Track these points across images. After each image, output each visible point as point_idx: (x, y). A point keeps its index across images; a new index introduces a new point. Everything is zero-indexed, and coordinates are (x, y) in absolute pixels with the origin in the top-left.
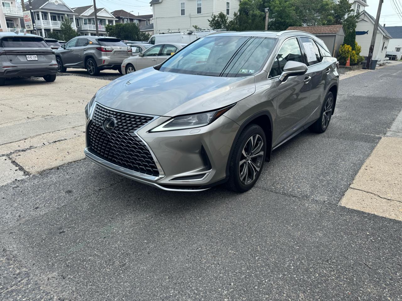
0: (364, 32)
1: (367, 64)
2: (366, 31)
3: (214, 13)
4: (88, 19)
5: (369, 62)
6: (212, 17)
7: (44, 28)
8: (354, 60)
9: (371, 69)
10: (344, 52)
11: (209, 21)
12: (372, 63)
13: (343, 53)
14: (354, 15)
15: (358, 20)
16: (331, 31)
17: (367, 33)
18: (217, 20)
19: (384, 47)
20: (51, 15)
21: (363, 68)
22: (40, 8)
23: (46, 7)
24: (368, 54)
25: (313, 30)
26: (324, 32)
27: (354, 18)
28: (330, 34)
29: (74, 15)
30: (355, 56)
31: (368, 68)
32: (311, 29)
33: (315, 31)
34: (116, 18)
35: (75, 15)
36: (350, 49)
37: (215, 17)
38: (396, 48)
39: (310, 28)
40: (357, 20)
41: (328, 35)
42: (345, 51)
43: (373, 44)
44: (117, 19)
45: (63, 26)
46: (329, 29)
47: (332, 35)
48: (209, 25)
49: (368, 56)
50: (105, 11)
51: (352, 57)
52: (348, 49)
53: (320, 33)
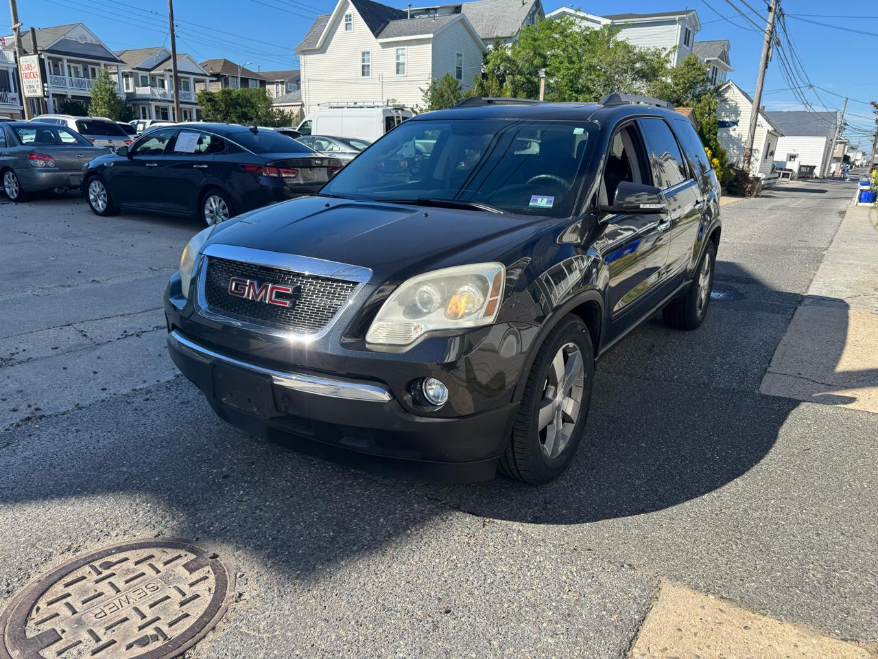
0: (731, 122)
4: (150, 75)
6: (428, 84)
7: (52, 92)
11: (422, 90)
14: (710, 89)
17: (736, 123)
18: (440, 88)
19: (769, 154)
22: (45, 49)
23: (57, 48)
27: (712, 94)
29: (120, 66)
34: (212, 75)
36: (709, 154)
37: (434, 83)
38: (788, 154)
43: (750, 147)
44: (215, 79)
45: (97, 90)
50: (188, 61)
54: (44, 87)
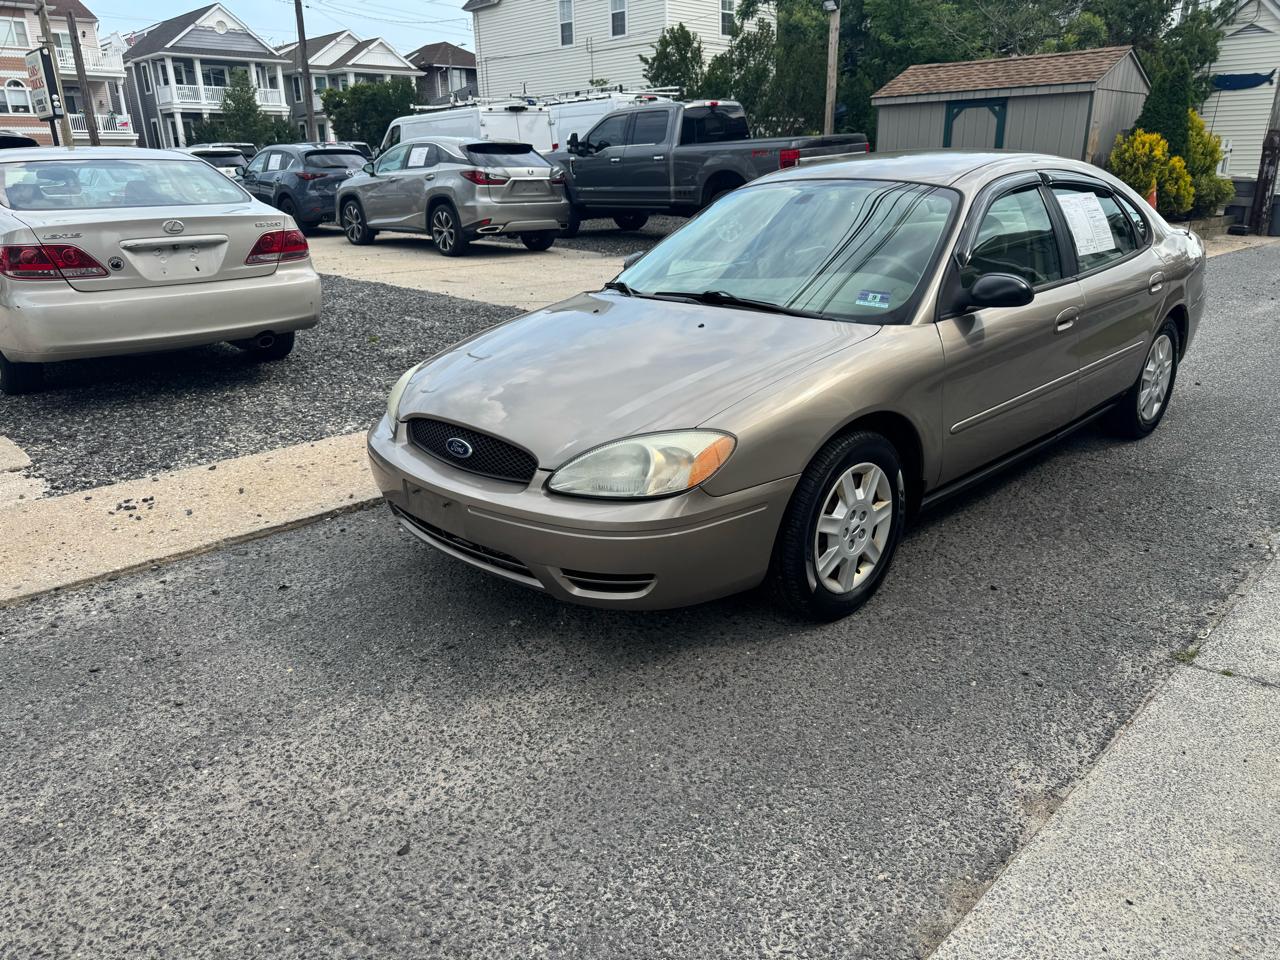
0: (1256, 74)
1: (1252, 213)
2: (1265, 72)
4: (329, 75)
5: (1262, 204)
7: (181, 111)
8: (1178, 198)
9: (1270, 234)
10: (1131, 165)
11: (644, 60)
12: (1273, 207)
13: (1128, 168)
14: (1209, 8)
15: (1229, 30)
16: (1073, 74)
17: (1269, 78)
20: (207, 67)
21: (1232, 232)
22: (168, 46)
23: (185, 44)
24: (1258, 168)
25: (999, 74)
26: (1043, 81)
27: (1211, 21)
28: (1068, 89)
29: (279, 64)
30: (1181, 183)
31: (1256, 230)
32: (995, 71)
34: (421, 68)
35: (282, 65)
36: (1161, 149)
39: (990, 66)
40: (1223, 28)
41: (1059, 90)
42: (1135, 157)
43: (1277, 127)
44: (423, 74)
45: (229, 102)
46: (1066, 68)
47: (1081, 93)
48: (644, 76)
49: (1255, 176)
50: (381, 48)
51: (1168, 186)
52: (1152, 151)
53: (1026, 83)
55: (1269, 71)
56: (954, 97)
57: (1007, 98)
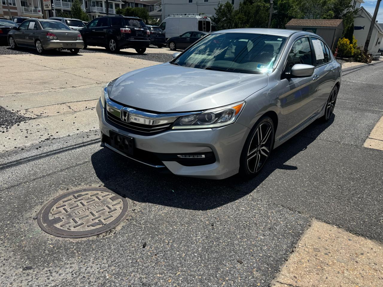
0: (360, 27)
2: (362, 26)
3: (220, 2)
4: (96, 1)
6: (218, 6)
8: (351, 53)
11: (215, 9)
13: (342, 46)
14: (352, 11)
16: (331, 25)
17: (363, 28)
18: (224, 9)
19: (378, 43)
25: (314, 23)
26: (325, 26)
27: (352, 14)
28: (330, 28)
30: (352, 49)
33: (317, 24)
36: (348, 42)
37: (221, 6)
39: (312, 21)
40: (355, 16)
42: (343, 44)
43: (369, 39)
45: (74, 7)
46: (329, 23)
47: (332, 29)
48: (215, 13)
51: (349, 50)
52: (347, 42)
53: (321, 26)
54: (52, 5)
55: (363, 26)
56: (305, 27)
57: (317, 28)
